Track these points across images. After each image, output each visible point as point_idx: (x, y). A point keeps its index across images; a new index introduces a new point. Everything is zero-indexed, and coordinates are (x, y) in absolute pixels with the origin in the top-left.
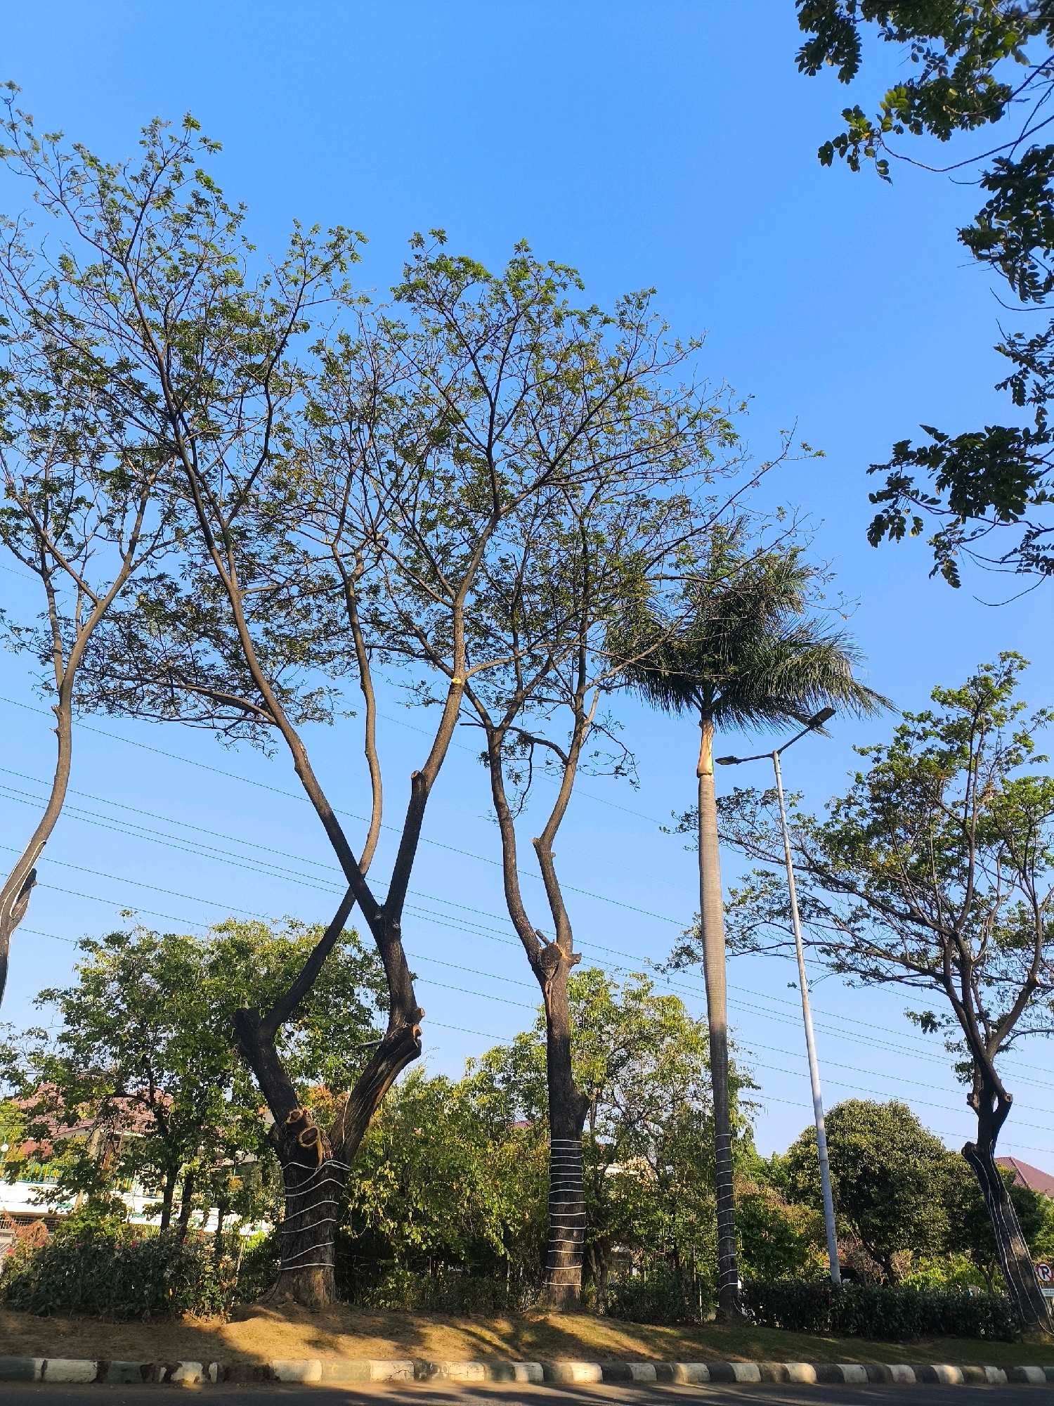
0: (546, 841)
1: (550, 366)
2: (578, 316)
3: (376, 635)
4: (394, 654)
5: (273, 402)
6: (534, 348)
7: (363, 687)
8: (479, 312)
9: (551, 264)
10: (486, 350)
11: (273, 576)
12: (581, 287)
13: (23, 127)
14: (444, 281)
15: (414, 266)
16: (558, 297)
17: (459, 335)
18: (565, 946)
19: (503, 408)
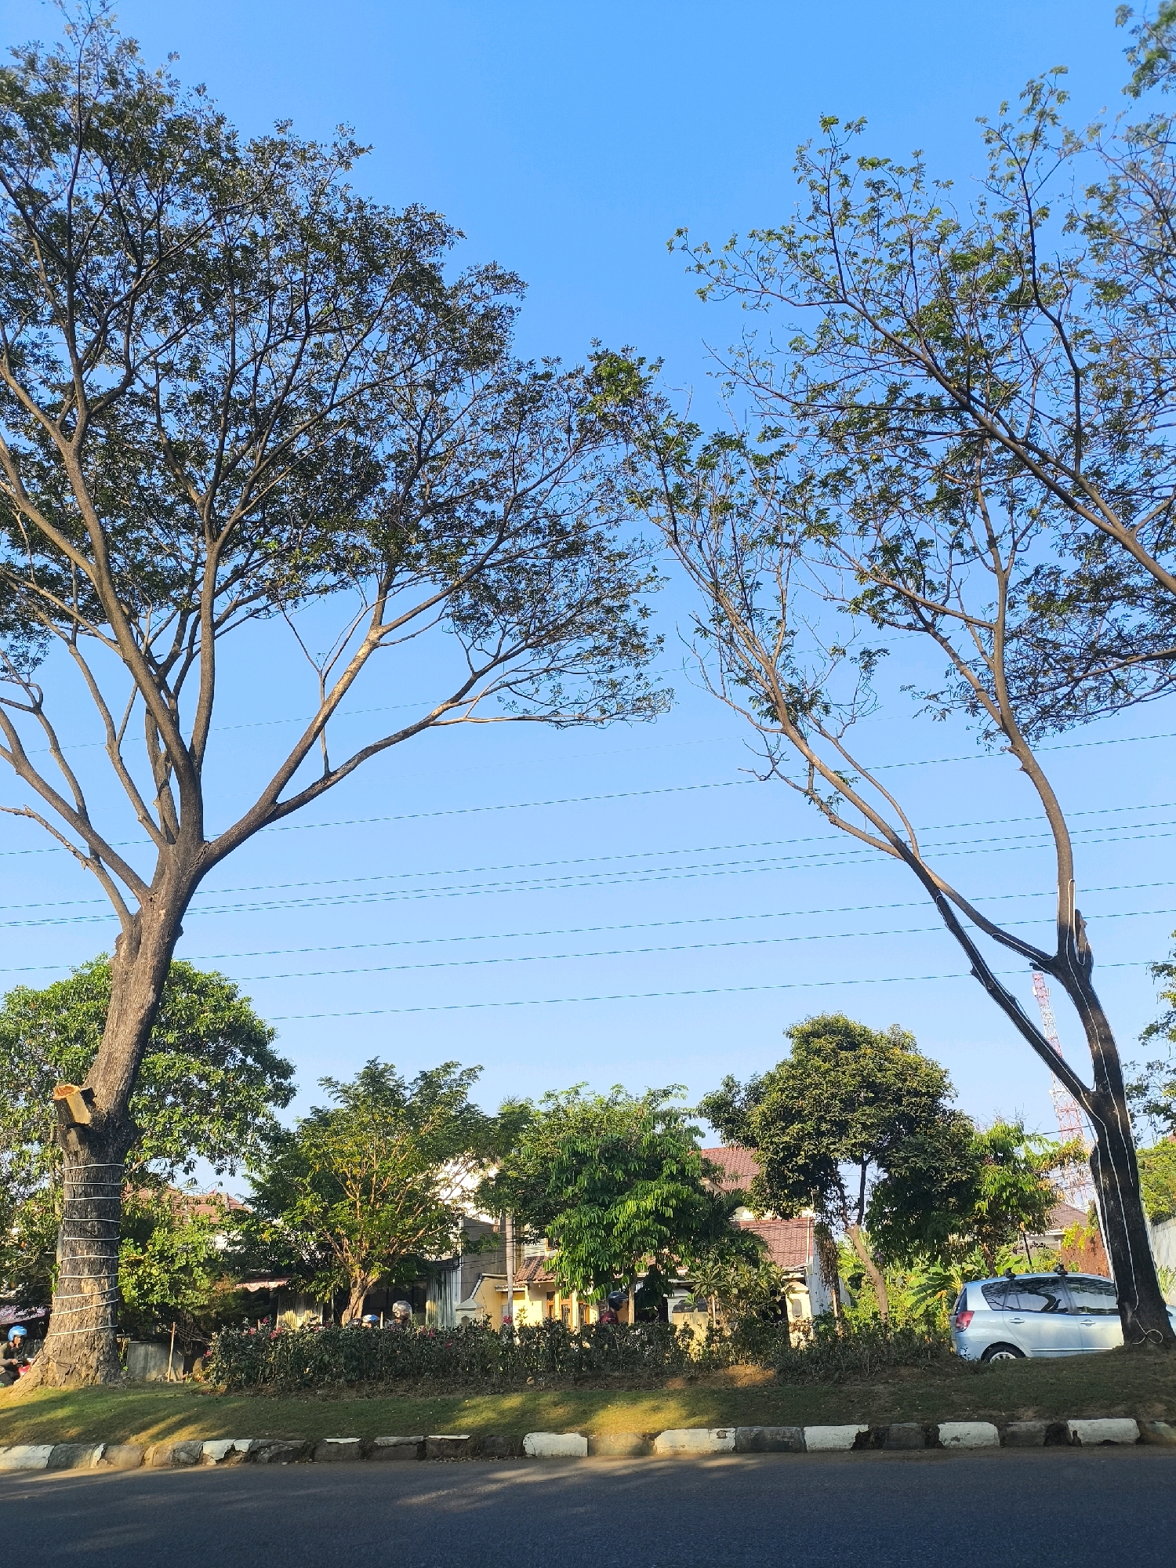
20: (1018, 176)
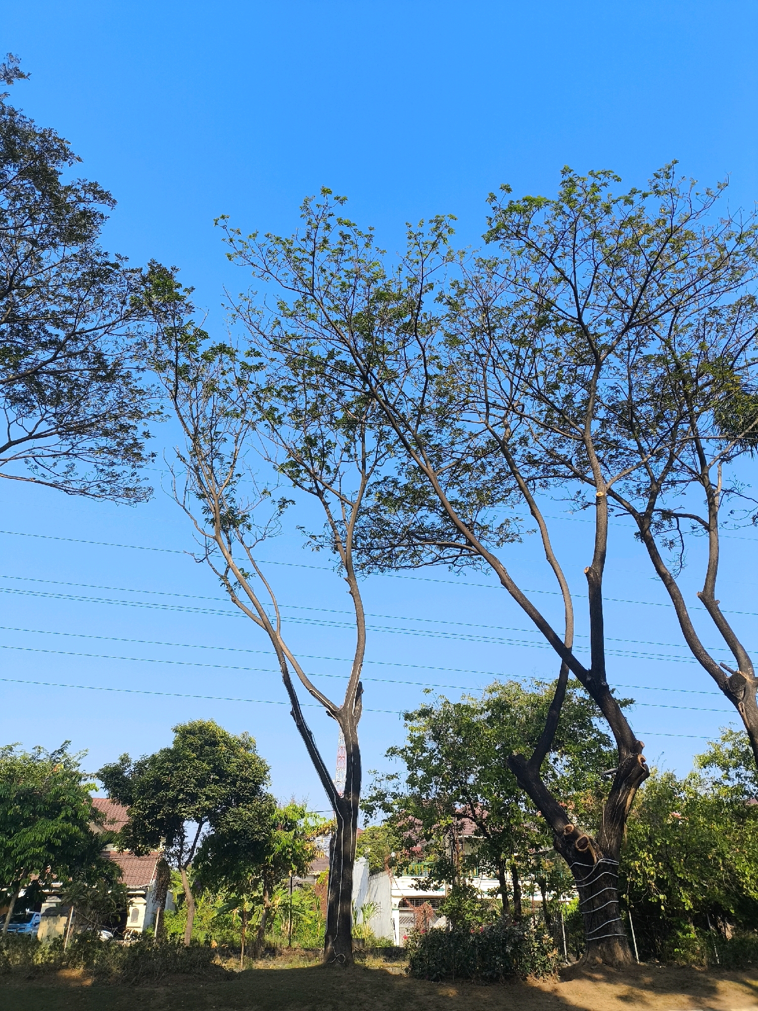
0: (709, 590)
2: (622, 201)
4: (550, 480)
5: (423, 343)
6: (595, 235)
7: (533, 513)
8: (547, 227)
9: (591, 173)
11: (454, 455)
12: (619, 180)
13: (236, 238)
16: (603, 196)
17: (537, 249)
18: (747, 672)
20: (421, 263)
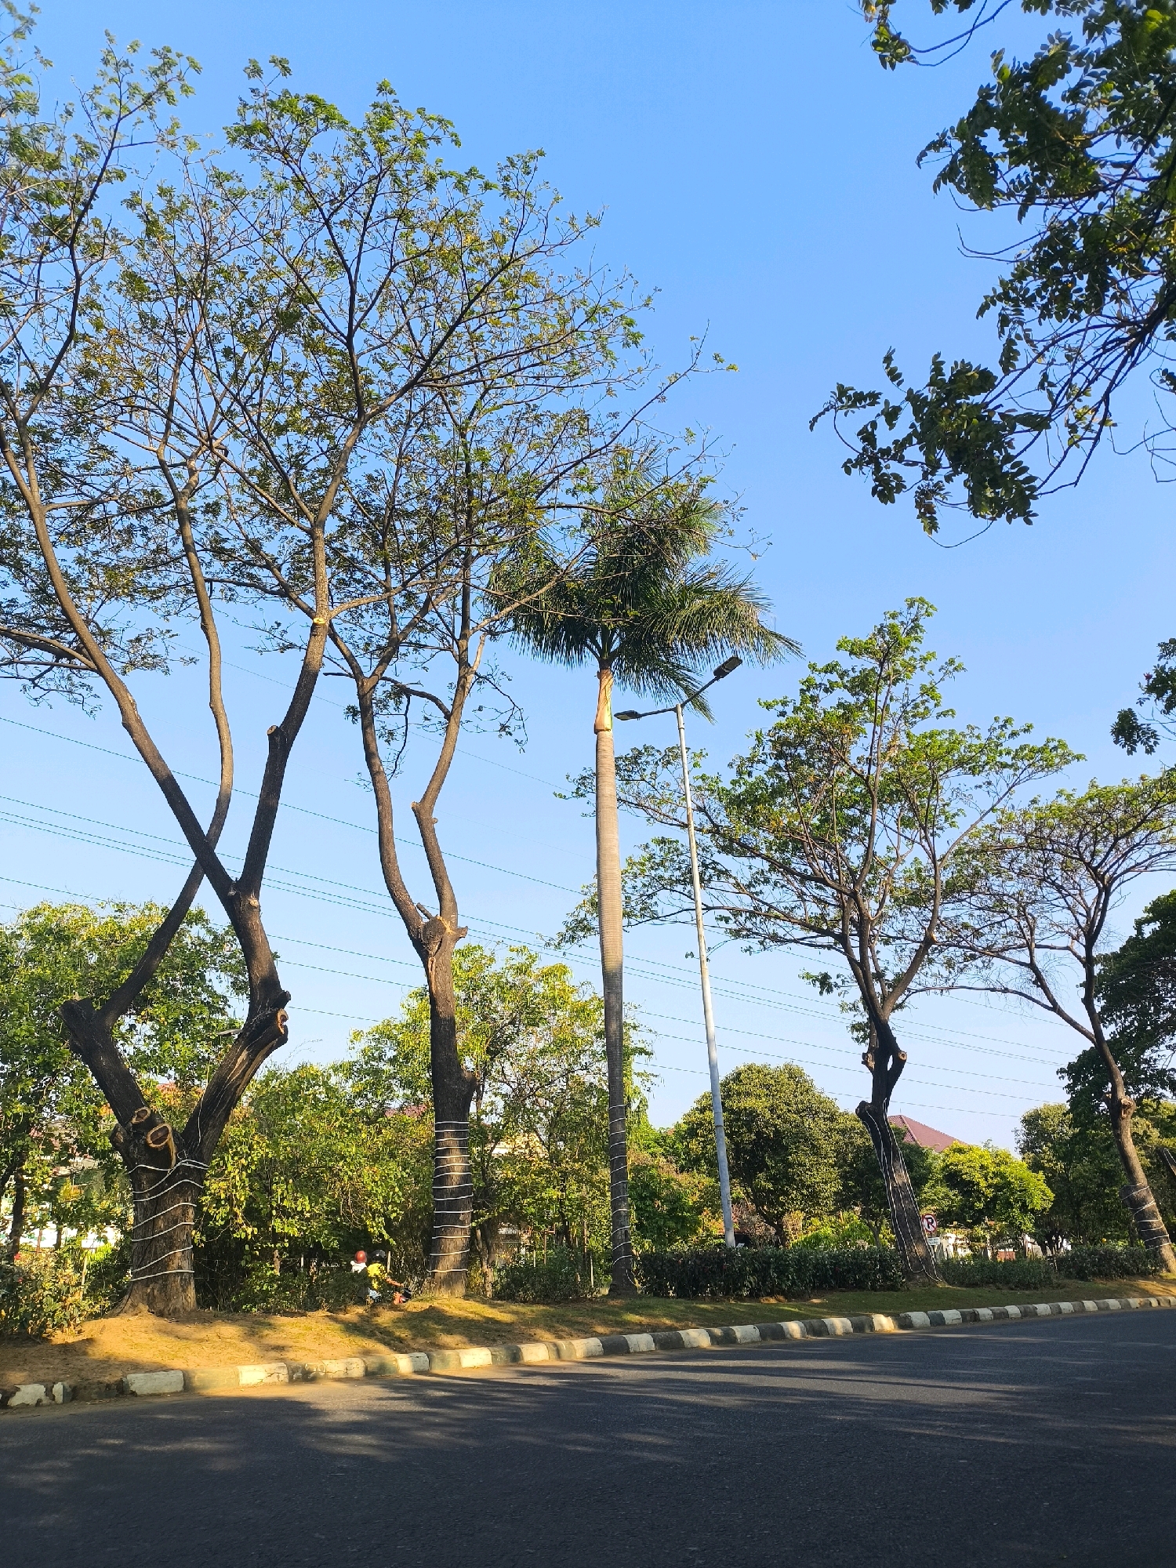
0: (427, 805)
1: (422, 240)
2: (454, 179)
3: (217, 565)
4: (240, 590)
6: (402, 215)
7: (204, 628)
8: (335, 166)
9: (421, 111)
10: (343, 214)
11: (85, 488)
14: (288, 124)
15: (251, 103)
16: (431, 153)
17: (309, 193)
18: (449, 920)
19: (365, 288)
